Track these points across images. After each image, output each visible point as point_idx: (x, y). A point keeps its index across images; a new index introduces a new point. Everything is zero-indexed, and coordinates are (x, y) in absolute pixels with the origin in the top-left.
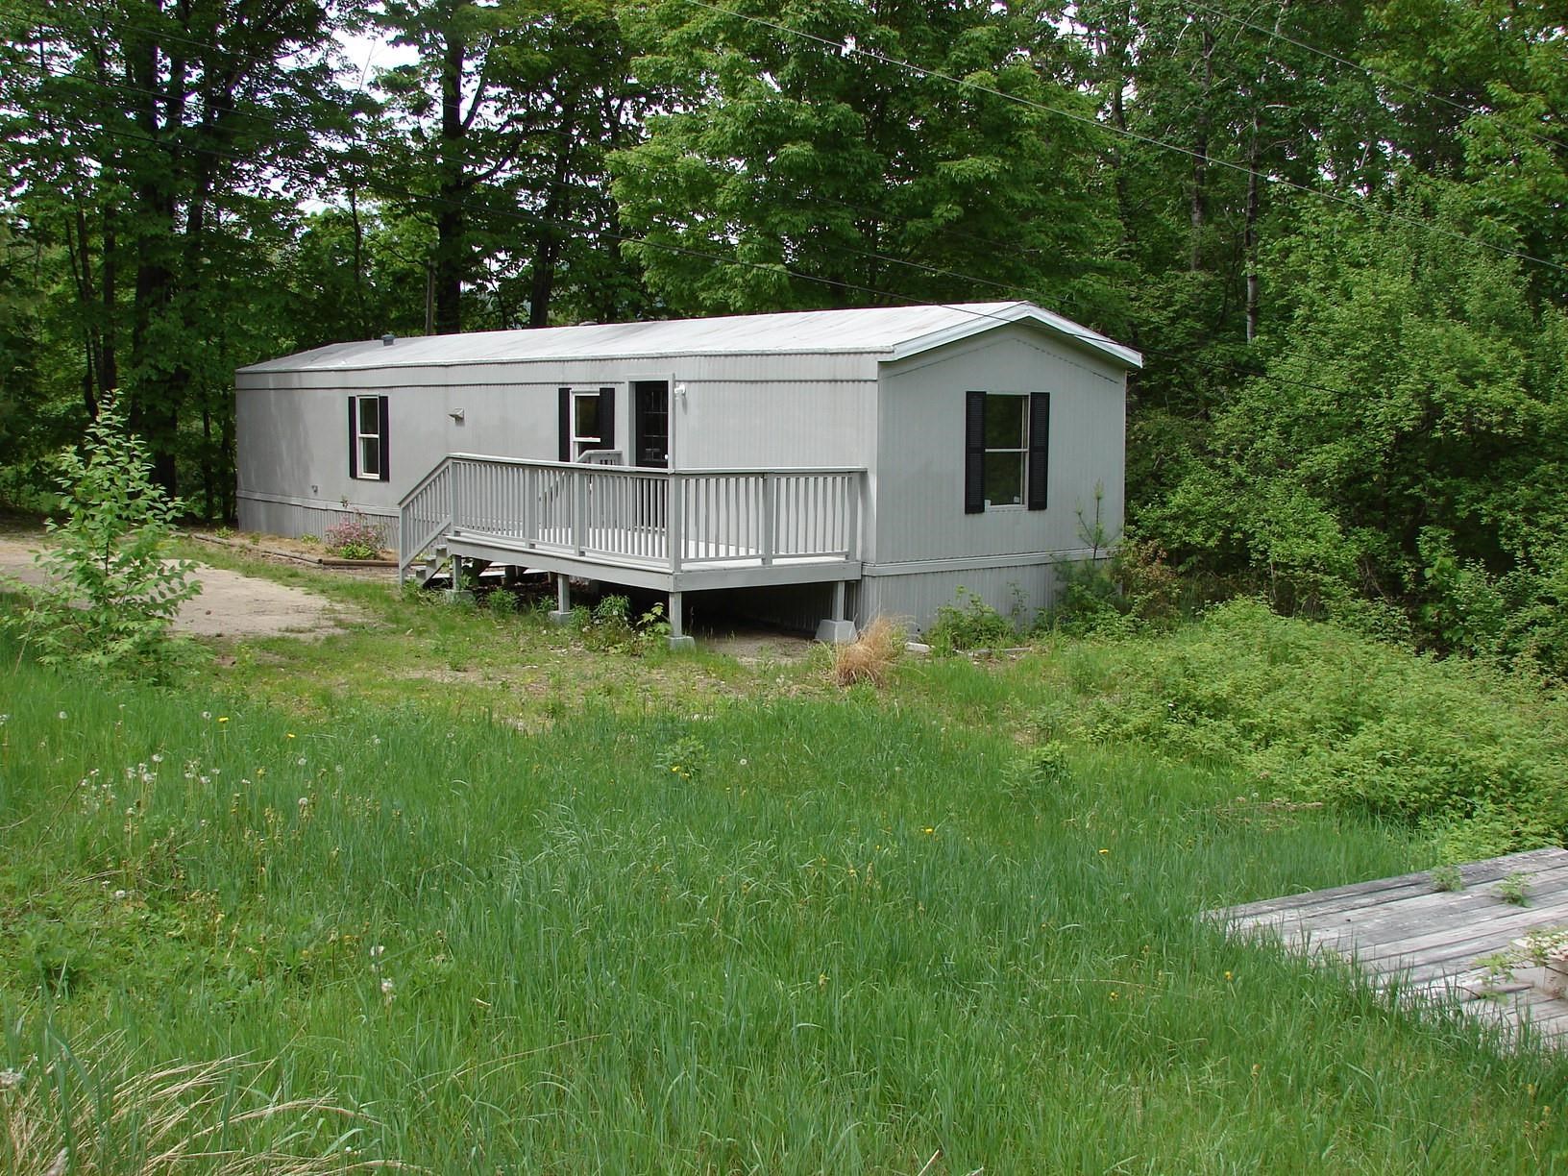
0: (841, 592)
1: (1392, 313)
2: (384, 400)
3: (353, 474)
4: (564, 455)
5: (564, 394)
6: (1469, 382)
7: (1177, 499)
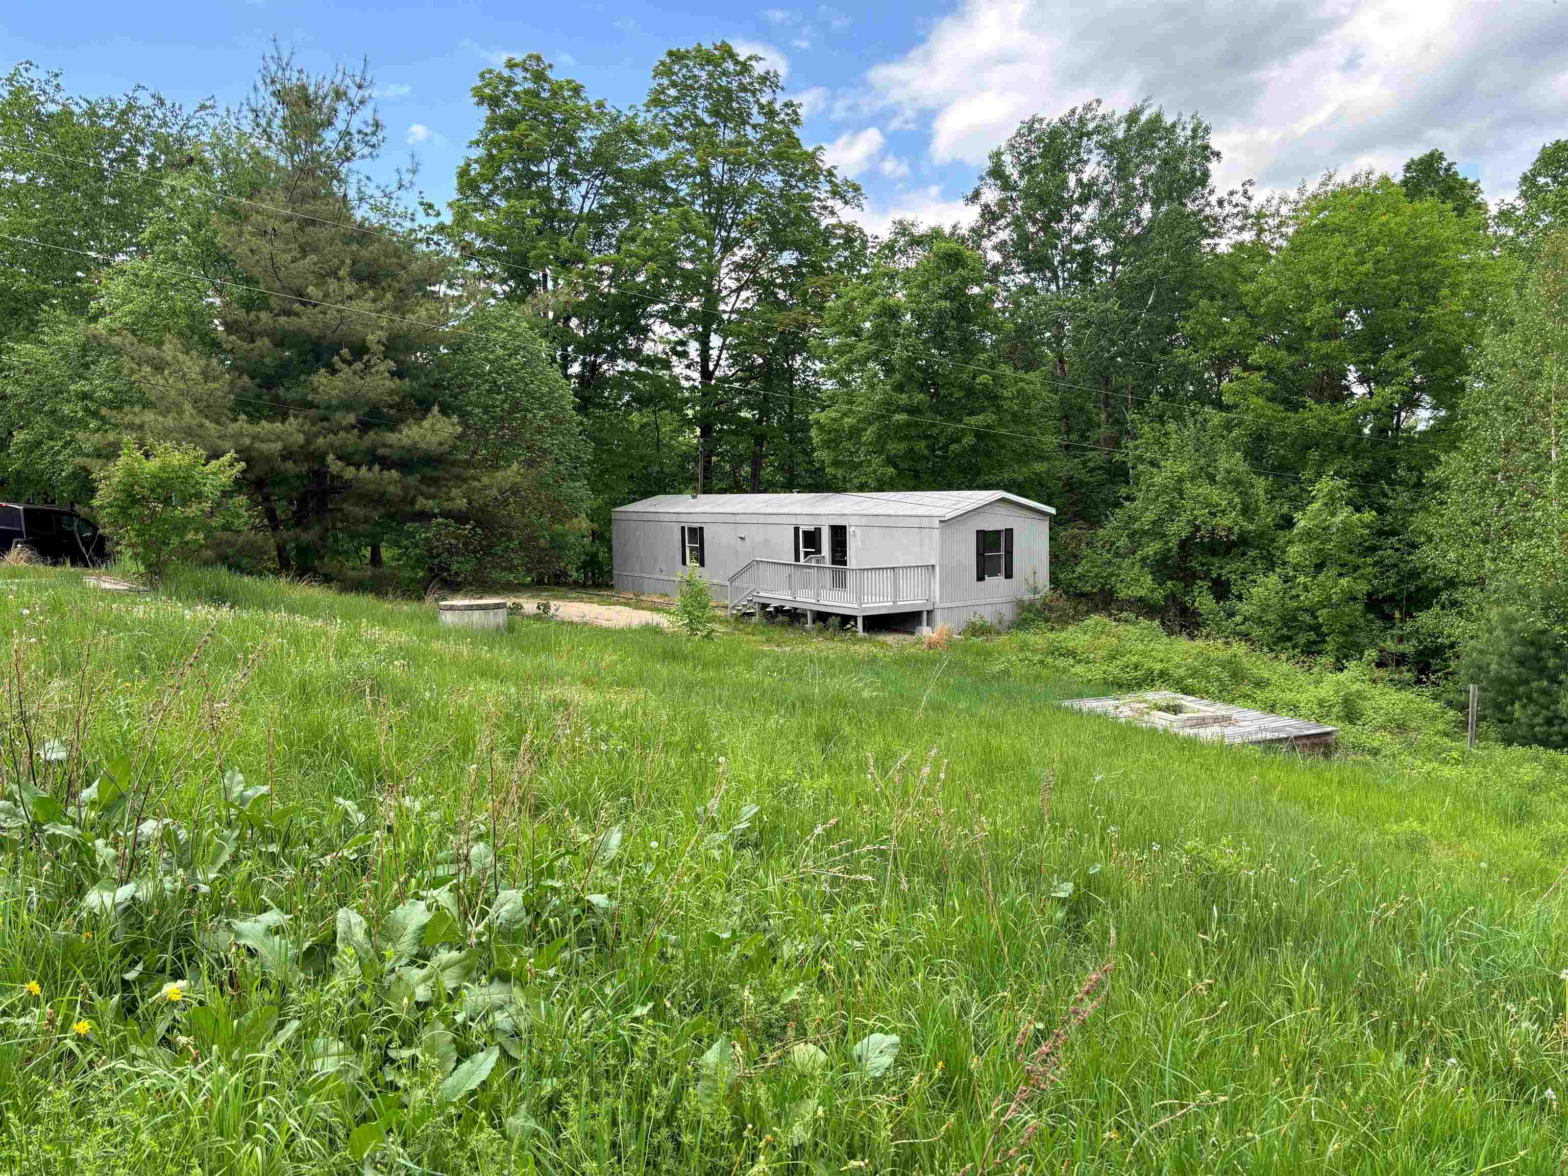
0: (925, 615)
1: (1180, 480)
2: (701, 529)
3: (684, 563)
4: (797, 558)
5: (797, 530)
6: (1214, 515)
7: (1079, 570)
